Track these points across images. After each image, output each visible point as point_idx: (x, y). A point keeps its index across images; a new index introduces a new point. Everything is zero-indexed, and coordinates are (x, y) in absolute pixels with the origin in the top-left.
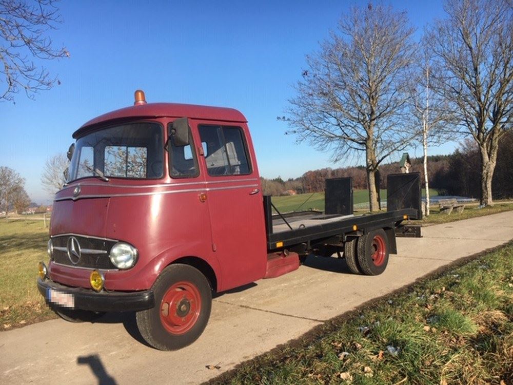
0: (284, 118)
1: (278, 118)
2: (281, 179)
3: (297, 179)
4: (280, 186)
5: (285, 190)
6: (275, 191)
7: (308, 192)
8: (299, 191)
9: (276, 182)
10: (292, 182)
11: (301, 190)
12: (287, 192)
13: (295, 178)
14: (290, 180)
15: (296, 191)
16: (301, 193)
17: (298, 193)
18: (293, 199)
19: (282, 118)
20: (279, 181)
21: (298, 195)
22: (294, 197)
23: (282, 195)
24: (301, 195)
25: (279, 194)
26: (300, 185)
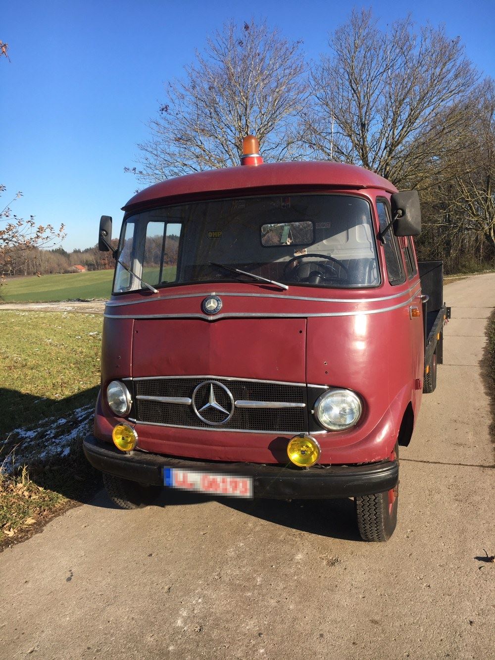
0: (134, 169)
1: (126, 169)
2: (63, 250)
3: (87, 251)
4: (63, 260)
5: (70, 265)
6: (56, 266)
7: (103, 269)
8: (91, 266)
9: (57, 254)
10: (79, 254)
11: (93, 265)
12: (73, 268)
13: (82, 250)
14: (77, 252)
15: (86, 267)
16: (94, 270)
17: (89, 270)
18: (83, 278)
19: (131, 168)
20: (61, 252)
21: (90, 272)
22: (85, 275)
23: (66, 272)
24: (93, 272)
25: (63, 271)
26: (91, 258)
